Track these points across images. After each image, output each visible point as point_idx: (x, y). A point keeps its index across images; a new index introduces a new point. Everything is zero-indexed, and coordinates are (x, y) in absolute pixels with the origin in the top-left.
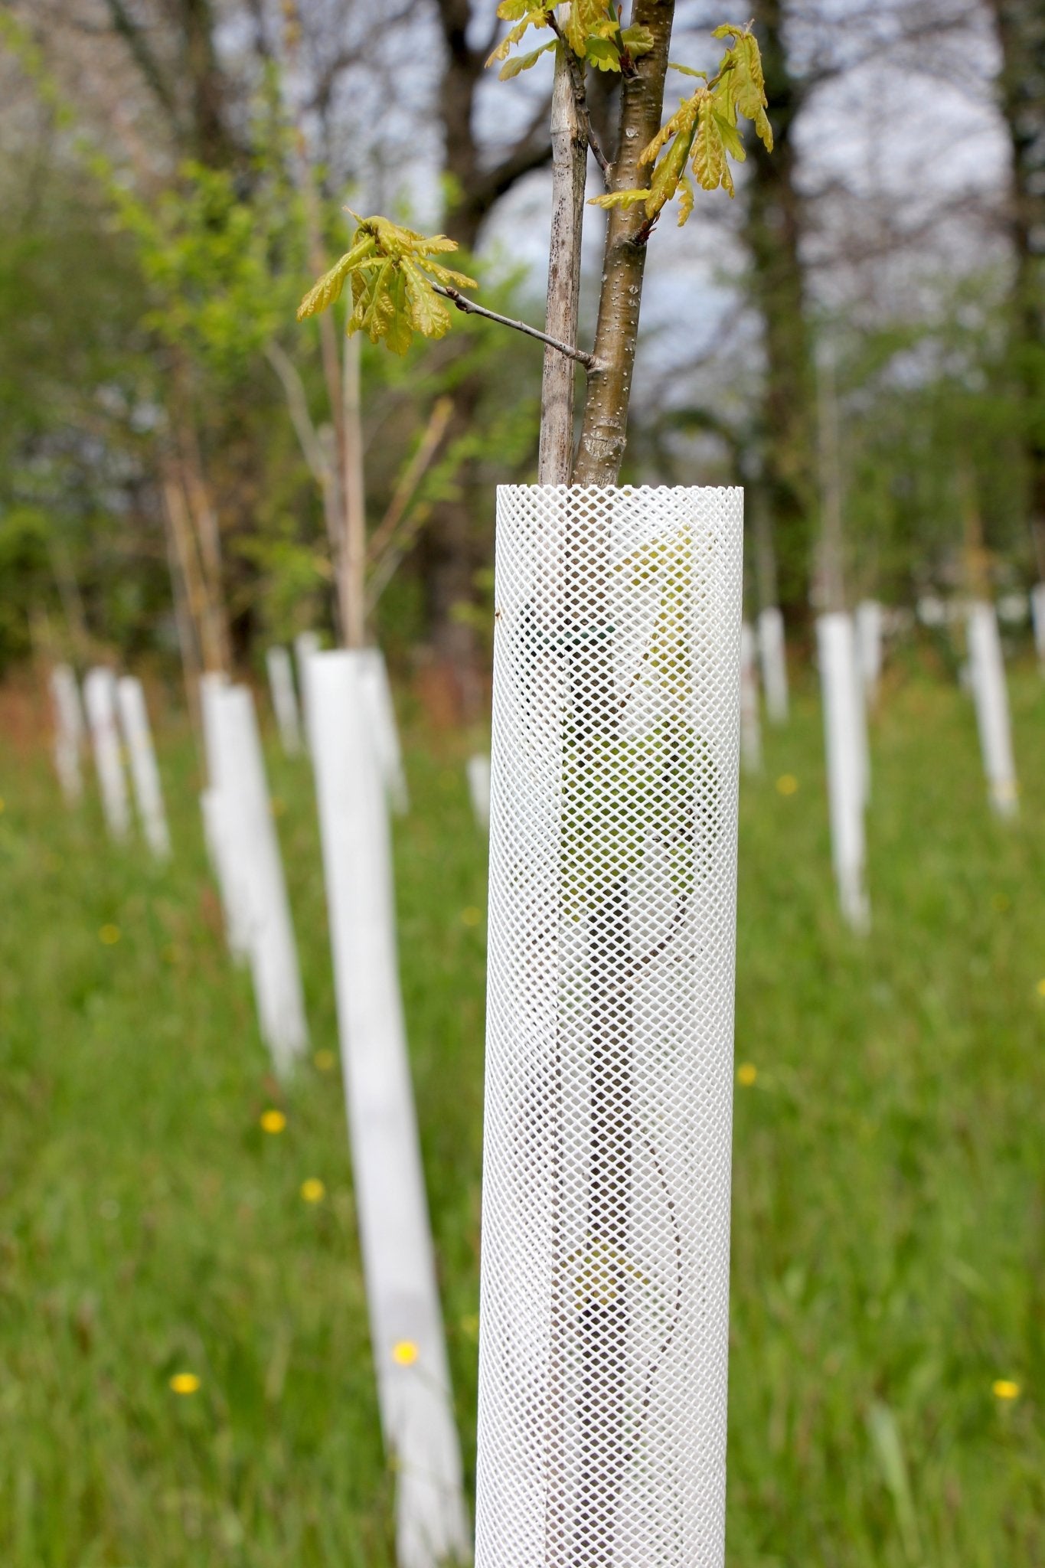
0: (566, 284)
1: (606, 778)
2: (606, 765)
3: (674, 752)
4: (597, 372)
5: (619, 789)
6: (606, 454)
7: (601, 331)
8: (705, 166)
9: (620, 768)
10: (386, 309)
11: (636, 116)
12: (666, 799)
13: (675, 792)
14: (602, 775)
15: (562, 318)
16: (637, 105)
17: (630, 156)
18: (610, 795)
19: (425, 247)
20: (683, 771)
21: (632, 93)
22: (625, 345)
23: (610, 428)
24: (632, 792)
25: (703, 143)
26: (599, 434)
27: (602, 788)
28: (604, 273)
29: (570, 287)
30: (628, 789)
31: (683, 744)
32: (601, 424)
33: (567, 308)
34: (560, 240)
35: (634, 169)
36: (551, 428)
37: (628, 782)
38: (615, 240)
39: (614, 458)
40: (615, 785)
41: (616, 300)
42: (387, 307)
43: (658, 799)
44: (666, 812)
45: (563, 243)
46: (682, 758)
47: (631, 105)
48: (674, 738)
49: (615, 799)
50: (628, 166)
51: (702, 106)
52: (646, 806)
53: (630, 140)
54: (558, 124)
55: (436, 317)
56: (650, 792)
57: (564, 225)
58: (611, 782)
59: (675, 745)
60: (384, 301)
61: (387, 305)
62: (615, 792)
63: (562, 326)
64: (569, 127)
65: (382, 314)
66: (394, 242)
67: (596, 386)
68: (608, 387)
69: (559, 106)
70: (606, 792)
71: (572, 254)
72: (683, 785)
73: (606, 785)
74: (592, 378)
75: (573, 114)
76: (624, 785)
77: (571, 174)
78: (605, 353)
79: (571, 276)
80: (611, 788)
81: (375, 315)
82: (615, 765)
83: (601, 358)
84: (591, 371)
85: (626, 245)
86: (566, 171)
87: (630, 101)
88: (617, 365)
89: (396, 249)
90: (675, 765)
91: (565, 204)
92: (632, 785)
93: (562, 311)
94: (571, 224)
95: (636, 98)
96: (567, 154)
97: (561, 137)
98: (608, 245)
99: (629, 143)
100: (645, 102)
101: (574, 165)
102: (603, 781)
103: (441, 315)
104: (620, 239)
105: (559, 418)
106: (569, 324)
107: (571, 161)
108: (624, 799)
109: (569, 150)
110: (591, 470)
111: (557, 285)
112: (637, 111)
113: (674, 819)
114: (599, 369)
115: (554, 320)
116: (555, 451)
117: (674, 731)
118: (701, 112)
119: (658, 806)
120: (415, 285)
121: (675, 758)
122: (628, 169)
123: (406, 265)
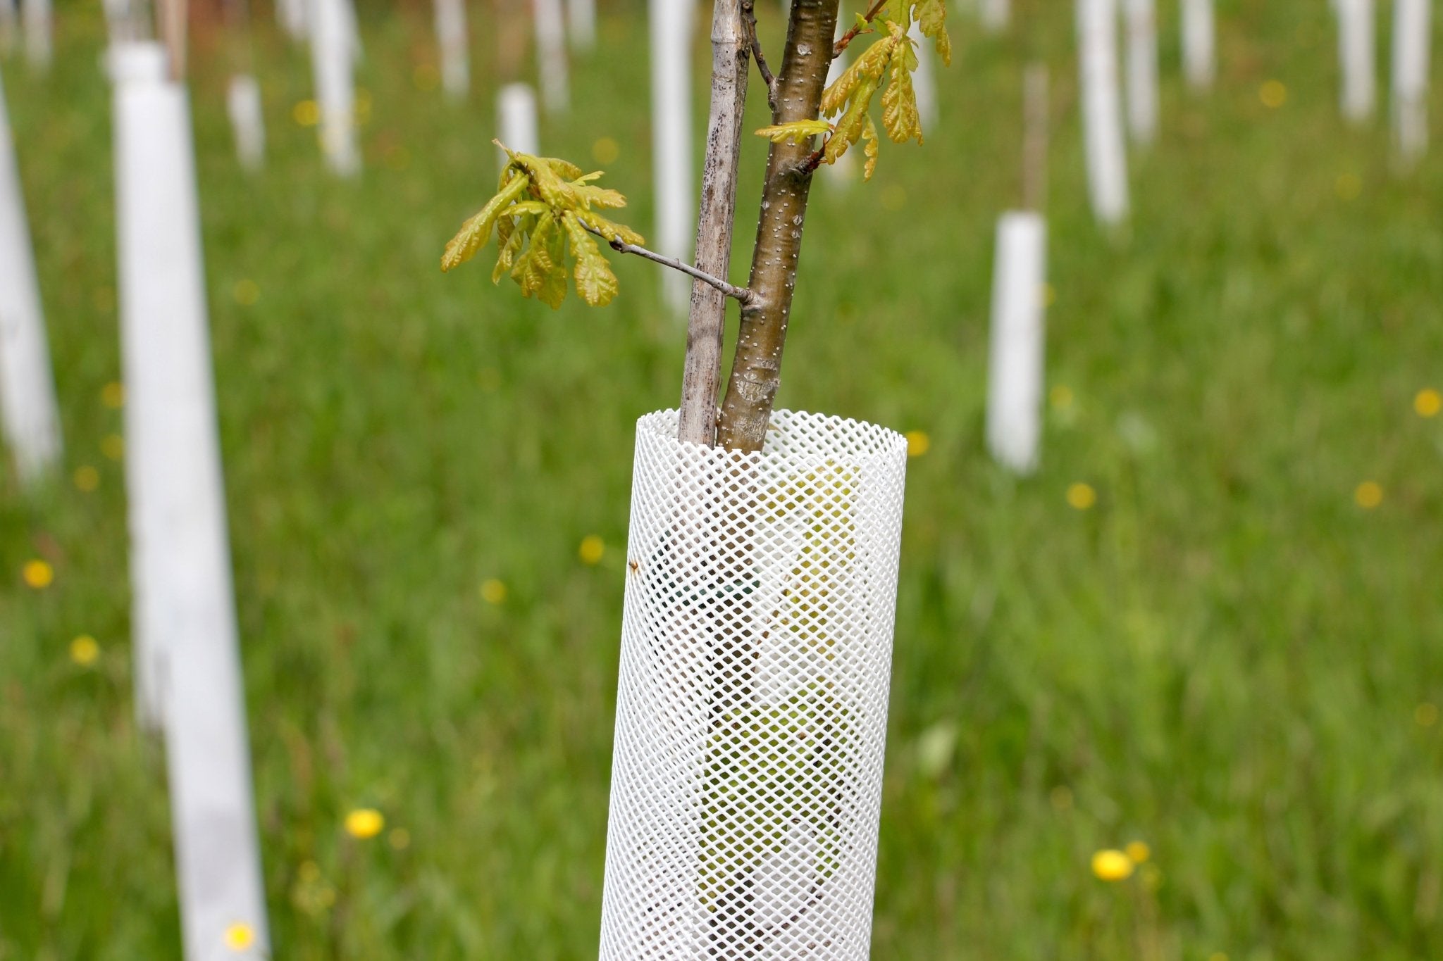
0: (723, 208)
1: (754, 763)
2: (754, 749)
3: (828, 735)
4: (755, 310)
5: (767, 775)
6: (760, 398)
7: (759, 264)
8: (897, 118)
9: (769, 753)
10: (542, 264)
11: (809, 32)
12: (816, 785)
13: (825, 777)
14: (749, 760)
15: (716, 245)
16: (811, 20)
17: (801, 76)
18: (757, 781)
19: (588, 199)
20: (835, 755)
21: (806, 7)
22: (786, 281)
23: (766, 370)
24: (781, 779)
25: (895, 92)
26: (753, 376)
27: (748, 774)
28: (764, 199)
29: (726, 211)
30: (777, 775)
31: (836, 727)
32: (756, 365)
33: (722, 234)
34: (718, 159)
35: (804, 89)
36: (698, 363)
37: (777, 768)
38: (780, 166)
39: (768, 402)
40: (763, 771)
41: (777, 231)
42: (544, 262)
43: (808, 786)
44: (815, 799)
45: (721, 163)
46: (835, 741)
47: (805, 20)
48: (828, 720)
49: (762, 785)
50: (797, 86)
51: (895, 51)
52: (795, 793)
53: (802, 57)
54: (722, 32)
55: (601, 283)
56: (799, 778)
57: (722, 144)
58: (758, 767)
59: (828, 728)
60: (540, 256)
61: (544, 260)
62: (762, 778)
63: (716, 253)
64: (734, 39)
65: (538, 270)
66: (557, 196)
67: (751, 324)
68: (766, 326)
69: (723, 12)
70: (753, 777)
71: (730, 176)
72: (834, 770)
73: (754, 770)
74: (748, 315)
75: (739, 22)
76: (772, 771)
77: (734, 89)
78: (763, 289)
79: (728, 199)
80: (758, 774)
81: (529, 268)
82: (764, 749)
83: (759, 294)
84: (747, 308)
85: (792, 172)
86: (728, 86)
87: (804, 16)
88: (777, 302)
89: (558, 203)
90: (827, 749)
91: (725, 121)
92: (782, 771)
93: (717, 237)
94: (730, 143)
95: (810, 13)
96: (730, 67)
97: (725, 48)
98: (770, 170)
99: (800, 61)
100: (821, 19)
101: (737, 79)
102: (750, 766)
103: (606, 281)
104: (786, 166)
105: (707, 354)
106: (723, 251)
107: (734, 75)
108: (771, 786)
109: (733, 62)
110: (743, 414)
111: (712, 208)
112: (811, 27)
113: (823, 805)
114: (757, 306)
115: (707, 246)
116: (701, 388)
117: (828, 713)
118: (895, 58)
119: (807, 793)
120: (579, 246)
121: (827, 742)
122: (797, 89)
123: (569, 220)
